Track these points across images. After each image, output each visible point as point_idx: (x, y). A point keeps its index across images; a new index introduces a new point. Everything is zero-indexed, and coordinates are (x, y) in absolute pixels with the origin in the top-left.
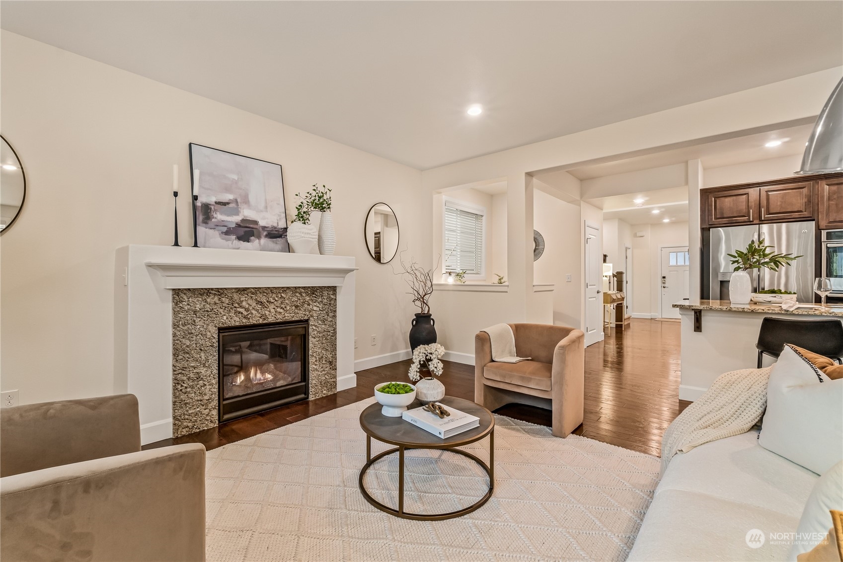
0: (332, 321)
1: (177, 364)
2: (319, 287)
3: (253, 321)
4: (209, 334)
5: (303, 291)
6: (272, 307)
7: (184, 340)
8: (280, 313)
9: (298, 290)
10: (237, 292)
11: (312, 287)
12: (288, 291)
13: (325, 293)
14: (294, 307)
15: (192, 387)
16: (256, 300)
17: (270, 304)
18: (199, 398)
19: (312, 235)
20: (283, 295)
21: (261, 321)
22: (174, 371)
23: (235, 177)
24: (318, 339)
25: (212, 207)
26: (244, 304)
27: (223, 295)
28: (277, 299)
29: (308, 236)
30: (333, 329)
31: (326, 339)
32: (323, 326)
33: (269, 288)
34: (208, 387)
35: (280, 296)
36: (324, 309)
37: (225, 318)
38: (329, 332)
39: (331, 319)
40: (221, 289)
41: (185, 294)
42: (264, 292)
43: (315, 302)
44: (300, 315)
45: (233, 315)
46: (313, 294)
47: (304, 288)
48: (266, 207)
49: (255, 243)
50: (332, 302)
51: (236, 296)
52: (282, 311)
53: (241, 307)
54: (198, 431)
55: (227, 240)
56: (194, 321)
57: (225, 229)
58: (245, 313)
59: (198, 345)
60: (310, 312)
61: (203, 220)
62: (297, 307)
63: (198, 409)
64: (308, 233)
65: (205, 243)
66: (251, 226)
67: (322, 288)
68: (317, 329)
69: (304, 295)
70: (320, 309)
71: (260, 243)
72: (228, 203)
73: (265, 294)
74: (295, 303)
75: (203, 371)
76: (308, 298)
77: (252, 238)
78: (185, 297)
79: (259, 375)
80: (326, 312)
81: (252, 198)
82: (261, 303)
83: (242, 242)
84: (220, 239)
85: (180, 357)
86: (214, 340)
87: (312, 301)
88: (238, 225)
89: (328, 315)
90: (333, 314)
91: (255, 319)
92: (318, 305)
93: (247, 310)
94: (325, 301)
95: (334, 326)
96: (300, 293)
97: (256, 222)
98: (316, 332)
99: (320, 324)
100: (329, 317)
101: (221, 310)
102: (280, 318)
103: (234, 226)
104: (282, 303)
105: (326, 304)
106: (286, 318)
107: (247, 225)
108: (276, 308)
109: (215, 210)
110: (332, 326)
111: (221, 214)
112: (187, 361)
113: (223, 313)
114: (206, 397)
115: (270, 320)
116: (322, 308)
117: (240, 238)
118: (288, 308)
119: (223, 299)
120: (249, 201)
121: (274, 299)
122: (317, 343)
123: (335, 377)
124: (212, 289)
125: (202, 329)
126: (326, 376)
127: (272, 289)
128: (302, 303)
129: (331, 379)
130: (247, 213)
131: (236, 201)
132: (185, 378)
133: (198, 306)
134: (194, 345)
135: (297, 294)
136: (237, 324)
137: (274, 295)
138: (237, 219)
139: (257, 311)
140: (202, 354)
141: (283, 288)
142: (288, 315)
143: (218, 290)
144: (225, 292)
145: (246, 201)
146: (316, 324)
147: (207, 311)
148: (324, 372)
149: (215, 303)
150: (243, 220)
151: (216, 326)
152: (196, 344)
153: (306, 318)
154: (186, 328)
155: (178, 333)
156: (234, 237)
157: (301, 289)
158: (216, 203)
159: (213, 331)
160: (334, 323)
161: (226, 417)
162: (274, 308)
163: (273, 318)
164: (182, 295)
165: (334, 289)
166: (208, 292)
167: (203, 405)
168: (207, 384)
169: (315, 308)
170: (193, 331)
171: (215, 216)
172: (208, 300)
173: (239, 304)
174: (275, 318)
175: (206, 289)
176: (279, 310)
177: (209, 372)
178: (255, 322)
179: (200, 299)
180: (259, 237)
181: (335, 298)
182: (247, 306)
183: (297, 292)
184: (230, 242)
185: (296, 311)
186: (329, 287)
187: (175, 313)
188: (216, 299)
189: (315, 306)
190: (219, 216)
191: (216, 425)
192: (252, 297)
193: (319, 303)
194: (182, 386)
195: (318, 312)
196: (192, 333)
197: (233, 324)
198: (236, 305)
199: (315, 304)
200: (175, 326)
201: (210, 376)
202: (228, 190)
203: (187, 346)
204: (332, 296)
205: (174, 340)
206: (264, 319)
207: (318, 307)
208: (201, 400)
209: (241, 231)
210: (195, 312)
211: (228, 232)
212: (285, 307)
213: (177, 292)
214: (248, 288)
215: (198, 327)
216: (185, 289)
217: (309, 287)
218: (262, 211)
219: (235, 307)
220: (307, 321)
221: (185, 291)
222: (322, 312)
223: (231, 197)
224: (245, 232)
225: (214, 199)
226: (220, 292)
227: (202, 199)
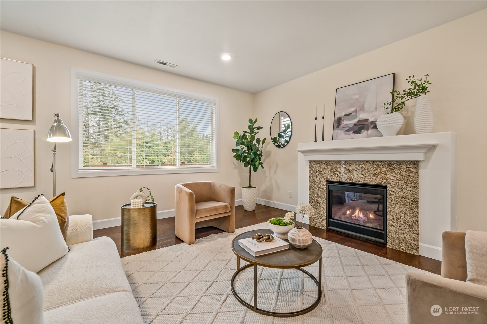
0: (411, 191)
1: (310, 194)
2: (397, 161)
3: (343, 180)
4: (322, 183)
5: (380, 164)
6: (355, 173)
7: (312, 183)
8: (361, 177)
9: (375, 163)
10: (335, 163)
11: (389, 161)
12: (367, 164)
13: (404, 166)
14: (372, 175)
15: (316, 206)
16: (345, 168)
17: (354, 171)
18: (318, 212)
19: (389, 121)
20: (363, 166)
21: (348, 181)
22: (309, 196)
23: (357, 97)
24: (395, 202)
25: (342, 118)
26: (338, 170)
27: (328, 165)
28: (359, 168)
29: (386, 123)
30: (413, 198)
31: (404, 204)
32: (401, 193)
33: (353, 161)
34: (322, 208)
35: (361, 167)
36: (402, 179)
37: (329, 176)
38: (409, 199)
39: (411, 189)
40: (327, 161)
41: (313, 163)
42: (350, 164)
43: (392, 173)
44: (377, 181)
45: (333, 175)
46: (390, 166)
47: (381, 162)
48: (376, 108)
49: (364, 133)
50: (413, 175)
51: (334, 165)
52: (362, 176)
53: (337, 171)
54: (318, 227)
55: (347, 135)
56: (316, 176)
57: (347, 129)
58: (339, 175)
59: (318, 187)
60: (387, 180)
61: (337, 126)
62: (374, 175)
63: (318, 217)
64: (385, 121)
65: (336, 138)
66: (363, 123)
67: (399, 163)
68: (394, 194)
69: (381, 167)
70: (398, 179)
71: (367, 133)
72: (351, 114)
73: (351, 165)
74: (373, 172)
75: (320, 200)
76: (384, 169)
77: (363, 131)
78: (313, 165)
80: (405, 182)
81: (366, 107)
82: (348, 170)
83: (356, 134)
84: (343, 135)
85: (311, 191)
86: (324, 186)
87: (390, 172)
88: (355, 125)
89: (407, 185)
90: (413, 185)
91: (345, 179)
92: (395, 175)
93: (340, 173)
94: (404, 173)
95: (415, 196)
96: (378, 165)
97: (367, 120)
98: (393, 197)
99: (397, 191)
100: (407, 187)
101: (327, 172)
102: (361, 181)
103: (352, 126)
104: (362, 171)
105: (404, 175)
106: (366, 181)
107: (361, 123)
108: (358, 174)
109: (344, 120)
110: (413, 195)
111: (346, 121)
112: (314, 193)
113: (328, 174)
114: (321, 213)
115: (354, 181)
116: (400, 178)
117: (354, 132)
118: (367, 175)
119: (328, 166)
120: (364, 108)
121: (357, 168)
122: (394, 205)
123: (417, 241)
124: (323, 161)
125: (319, 180)
126: (404, 235)
127: (356, 162)
128: (380, 172)
129: (412, 240)
130: (362, 116)
131: (356, 111)
132: (313, 201)
133: (317, 169)
134: (316, 187)
135: (375, 166)
136: (335, 180)
137: (357, 166)
138: (355, 121)
139: (346, 174)
140: (319, 192)
141: (363, 161)
142: (367, 180)
143: (326, 161)
144: (329, 163)
145: (362, 109)
146: (393, 190)
147: (321, 172)
148: (401, 231)
149: (325, 168)
150: (359, 121)
151: (325, 180)
152: (317, 186)
153: (383, 184)
154: (313, 178)
155: (310, 180)
156: (351, 132)
157: (378, 162)
158: (345, 115)
159: (324, 182)
160: (414, 193)
161: (331, 227)
162: (357, 174)
163: (356, 180)
164: (312, 163)
165: (415, 164)
166: (321, 162)
167: (320, 216)
168: (321, 207)
169: (392, 178)
170: (316, 180)
171: (343, 122)
172: (322, 166)
173: (336, 170)
174: (358, 180)
175: (321, 161)
176: (360, 175)
177: (322, 202)
178: (345, 181)
179: (318, 166)
180: (367, 129)
181: (416, 171)
182: (340, 171)
183: (374, 165)
184: (349, 135)
185: (374, 177)
186: (407, 162)
187: (310, 171)
188: (325, 166)
189: (392, 176)
190: (345, 122)
191: (325, 229)
192: (343, 166)
193: (396, 174)
194: (312, 204)
195: (395, 181)
196: (315, 181)
197: (333, 180)
198: (334, 170)
199: (392, 174)
200: (310, 177)
201: (322, 203)
202: (352, 106)
203: (314, 187)
204: (412, 170)
205: (309, 183)
206: (350, 180)
207: (395, 177)
208: (319, 214)
209: (356, 128)
210: (316, 172)
211: (348, 131)
212: (365, 174)
213: (310, 162)
214: (341, 161)
215: (318, 179)
216: (313, 161)
217: (386, 161)
218: (372, 112)
219: (334, 171)
220: (386, 187)
221: (313, 162)
222: (400, 182)
223: (353, 109)
224: (359, 128)
225: (344, 114)
226: (327, 163)
227: (338, 116)
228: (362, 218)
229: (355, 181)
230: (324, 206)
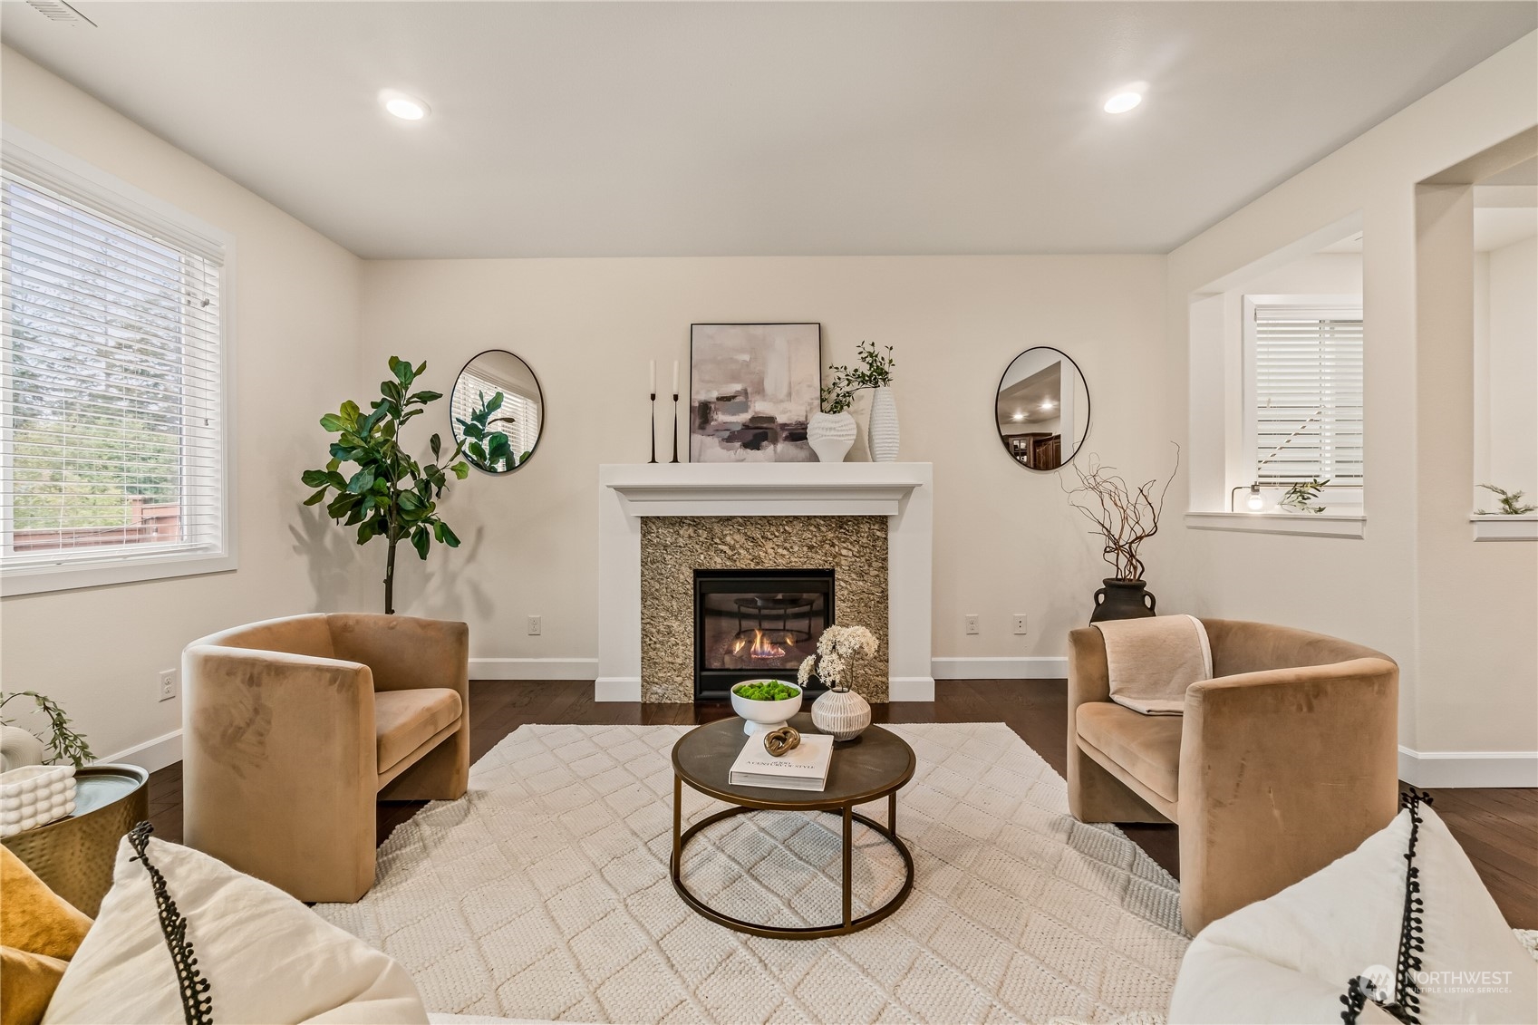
0: (877, 576)
1: (645, 611)
2: (853, 516)
3: (741, 565)
4: (681, 577)
5: (822, 522)
6: (769, 545)
7: (652, 582)
8: (783, 556)
9: (812, 521)
10: (718, 522)
11: (839, 517)
12: (795, 522)
13: (865, 527)
14: (805, 549)
15: (662, 643)
16: (745, 534)
17: (766, 541)
18: (670, 659)
19: (838, 431)
20: (787, 528)
21: (753, 566)
22: (642, 619)
23: (746, 357)
24: (850, 604)
25: (713, 406)
26: (728, 539)
27: (699, 527)
28: (777, 534)
29: (833, 433)
30: (880, 590)
31: (866, 606)
32: (861, 583)
33: (764, 517)
34: (681, 648)
35: (782, 530)
36: (862, 554)
37: (702, 557)
38: (873, 594)
39: (877, 573)
40: (698, 517)
41: (654, 523)
42: (757, 523)
43: (844, 542)
44: (817, 561)
45: (713, 553)
46: (841, 528)
47: (824, 518)
48: (790, 394)
49: (769, 450)
50: (879, 543)
51: (717, 529)
52: (785, 552)
53: (724, 543)
54: (669, 702)
55: (728, 449)
56: (665, 559)
57: (727, 434)
58: (730, 553)
59: (669, 590)
60: (835, 557)
61: (700, 425)
62: (811, 548)
63: (669, 674)
64: (831, 429)
65: (700, 455)
66: (765, 425)
67: (857, 520)
68: (848, 586)
69: (823, 529)
70: (855, 553)
71: (775, 451)
72: (734, 397)
73: (759, 526)
74: (808, 541)
75: (675, 624)
76: (830, 535)
77: (765, 443)
78: (654, 527)
79: (767, 647)
80: (867, 560)
81: (769, 386)
82: (753, 540)
83: (749, 450)
84: (719, 449)
85: (649, 603)
86: (688, 586)
87: (840, 539)
88: (746, 427)
89: (870, 566)
90: (881, 565)
91: (744, 562)
92: (850, 547)
93: (732, 548)
94: (865, 540)
95: (883, 586)
96: (817, 527)
97: (772, 419)
98: (846, 592)
99: (853, 579)
100: (871, 569)
101: (697, 547)
102: (782, 564)
103: (739, 428)
104: (785, 541)
105: (866, 545)
106: (793, 564)
107: (759, 425)
108: (776, 547)
109: (716, 410)
110: (879, 585)
111: (724, 413)
112: (657, 609)
113: (700, 551)
114: (679, 661)
116: (859, 552)
117: (746, 446)
118: (796, 548)
119: (700, 531)
120: (763, 389)
121: (773, 534)
122: (849, 610)
123: (886, 675)
124: (686, 518)
125: (673, 570)
126: (866, 669)
127: (770, 519)
128: (821, 542)
129: (878, 676)
130: (760, 407)
131: (745, 392)
132: (654, 630)
133: (669, 539)
134: (664, 590)
135: (812, 528)
136: (719, 567)
137: (773, 529)
138: (744, 417)
139: (747, 550)
140: (674, 603)
141: (787, 517)
142: (796, 560)
143: (693, 519)
144: (703, 522)
145: (760, 390)
146: (847, 578)
147: (680, 547)
148: (861, 662)
149: (690, 537)
150: (753, 419)
151: (690, 568)
152: (667, 588)
153: (827, 566)
154: (655, 566)
155: (646, 573)
156: (738, 444)
157: (818, 520)
158: (718, 399)
159: (687, 575)
160: (882, 580)
161: (706, 694)
162: (773, 548)
163: (771, 562)
164: (651, 524)
165: (883, 521)
166: (680, 521)
167: (675, 670)
168: (680, 644)
169: (844, 552)
170: (663, 572)
171: (715, 417)
172: (681, 532)
173: (721, 539)
174: (775, 562)
175: (678, 517)
176: (780, 551)
177: (682, 628)
178: (744, 567)
179: (671, 531)
180: (775, 441)
181: (884, 536)
182: (732, 542)
183: (811, 525)
184: (732, 452)
185: (810, 554)
186: (871, 517)
187: (644, 547)
188: (691, 531)
189: (845, 548)
190: (721, 417)
191: (690, 701)
192: (739, 530)
193: (851, 543)
194: (650, 640)
195: (849, 559)
196: (662, 574)
197: (713, 566)
198: (717, 541)
199: (845, 545)
200: (644, 563)
201: (683, 633)
202: (735, 378)
203: (657, 590)
204: (878, 533)
205: (642, 581)
206: (758, 563)
207: (850, 550)
208: (673, 663)
209: (749, 435)
210: (665, 547)
211: (730, 439)
212: (791, 547)
213: (645, 521)
214: (734, 517)
215: (669, 566)
216: (654, 517)
217: (833, 517)
218: (782, 401)
219: (716, 543)
220: (831, 573)
221: (654, 520)
222: (858, 560)
223: (738, 387)
224: (755, 435)
225: (715, 395)
226: (696, 522)
227: (701, 396)
228: (769, 654)
229: (768, 565)
230: (688, 641)
